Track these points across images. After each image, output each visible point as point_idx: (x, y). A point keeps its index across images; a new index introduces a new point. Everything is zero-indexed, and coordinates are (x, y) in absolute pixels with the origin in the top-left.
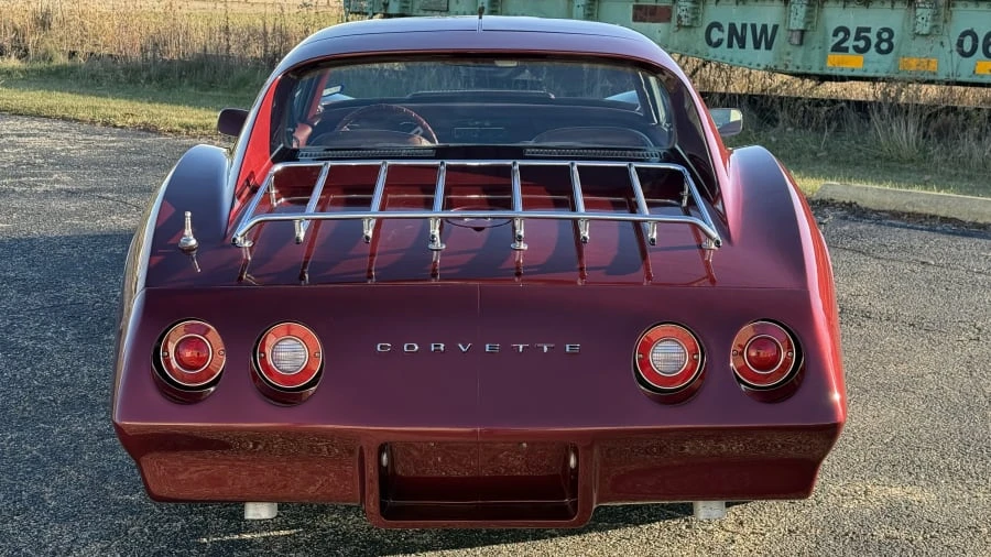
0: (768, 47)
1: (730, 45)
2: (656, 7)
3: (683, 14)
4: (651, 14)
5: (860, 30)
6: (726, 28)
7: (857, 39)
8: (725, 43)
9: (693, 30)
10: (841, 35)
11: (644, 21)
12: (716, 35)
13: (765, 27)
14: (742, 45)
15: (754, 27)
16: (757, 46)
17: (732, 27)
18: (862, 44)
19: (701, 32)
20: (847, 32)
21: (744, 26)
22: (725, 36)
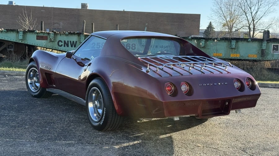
0: (75, 47)
1: (65, 46)
2: (43, 36)
3: (52, 38)
4: (42, 38)
5: (98, 43)
6: (63, 42)
7: (97, 45)
8: (63, 46)
9: (54, 42)
10: (93, 45)
11: (40, 40)
12: (60, 44)
13: (73, 42)
14: (68, 46)
15: (70, 42)
16: (72, 46)
17: (65, 41)
18: (98, 46)
19: (56, 43)
20: (94, 43)
21: (68, 41)
22: (63, 44)
